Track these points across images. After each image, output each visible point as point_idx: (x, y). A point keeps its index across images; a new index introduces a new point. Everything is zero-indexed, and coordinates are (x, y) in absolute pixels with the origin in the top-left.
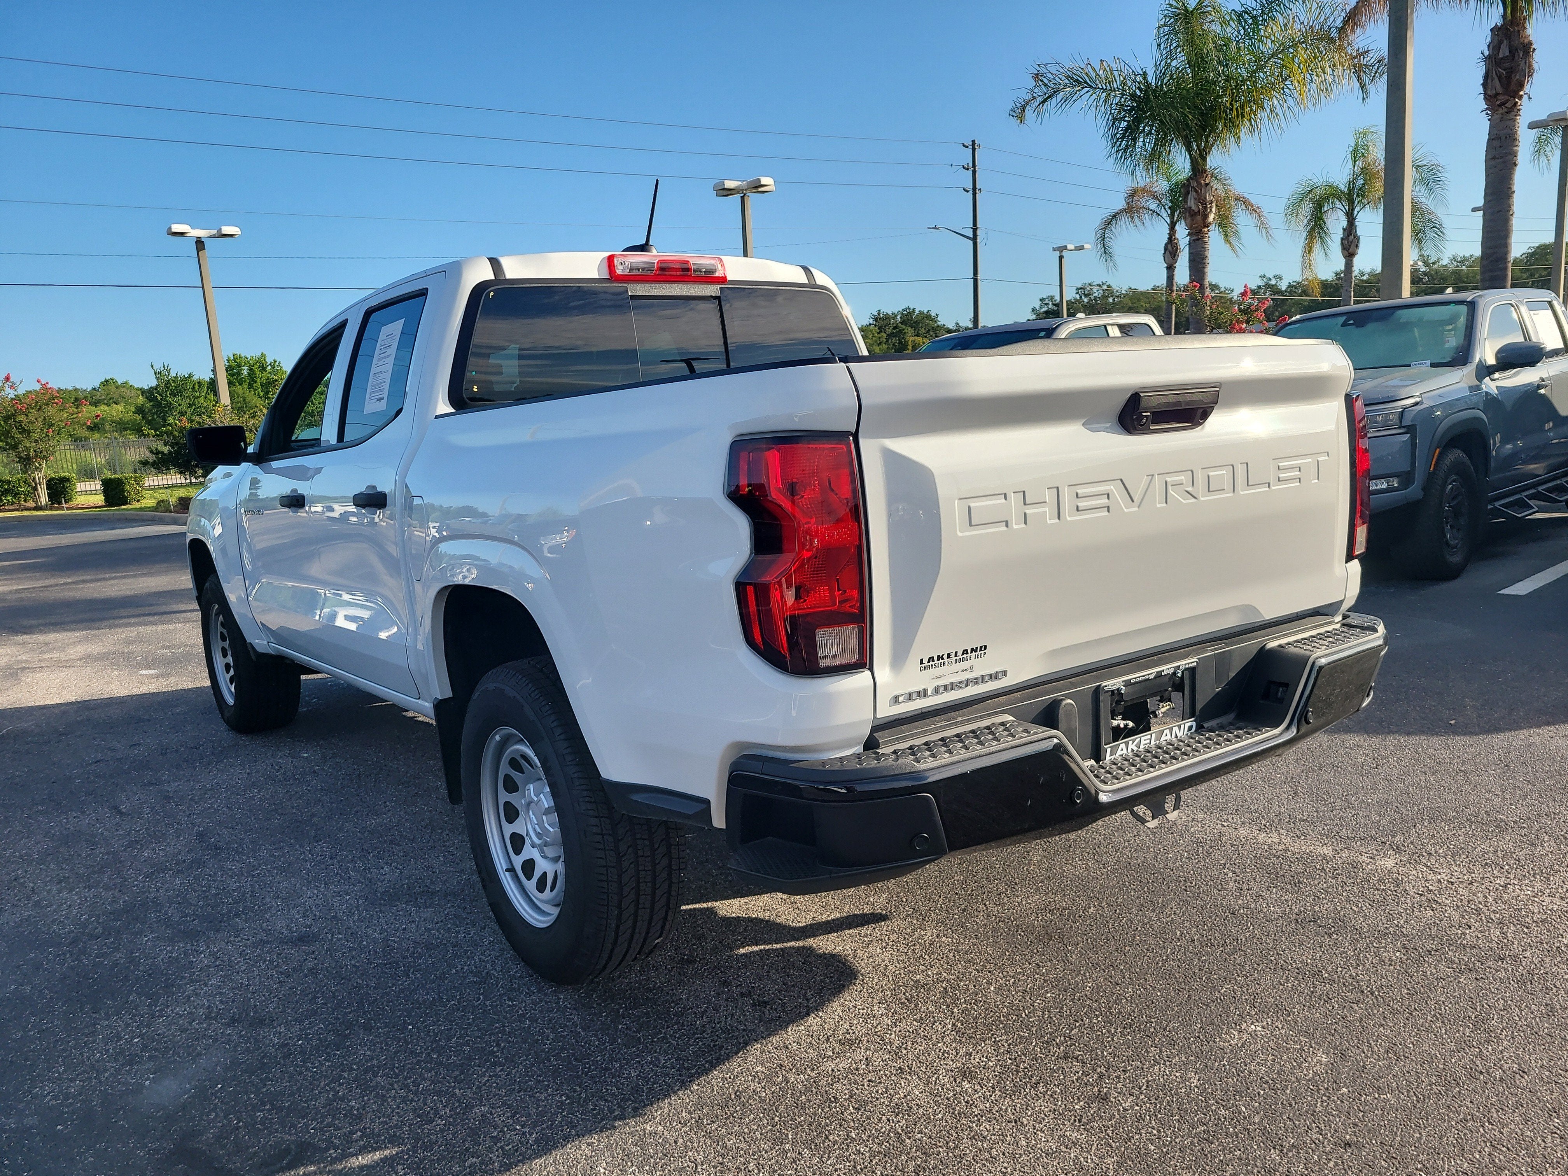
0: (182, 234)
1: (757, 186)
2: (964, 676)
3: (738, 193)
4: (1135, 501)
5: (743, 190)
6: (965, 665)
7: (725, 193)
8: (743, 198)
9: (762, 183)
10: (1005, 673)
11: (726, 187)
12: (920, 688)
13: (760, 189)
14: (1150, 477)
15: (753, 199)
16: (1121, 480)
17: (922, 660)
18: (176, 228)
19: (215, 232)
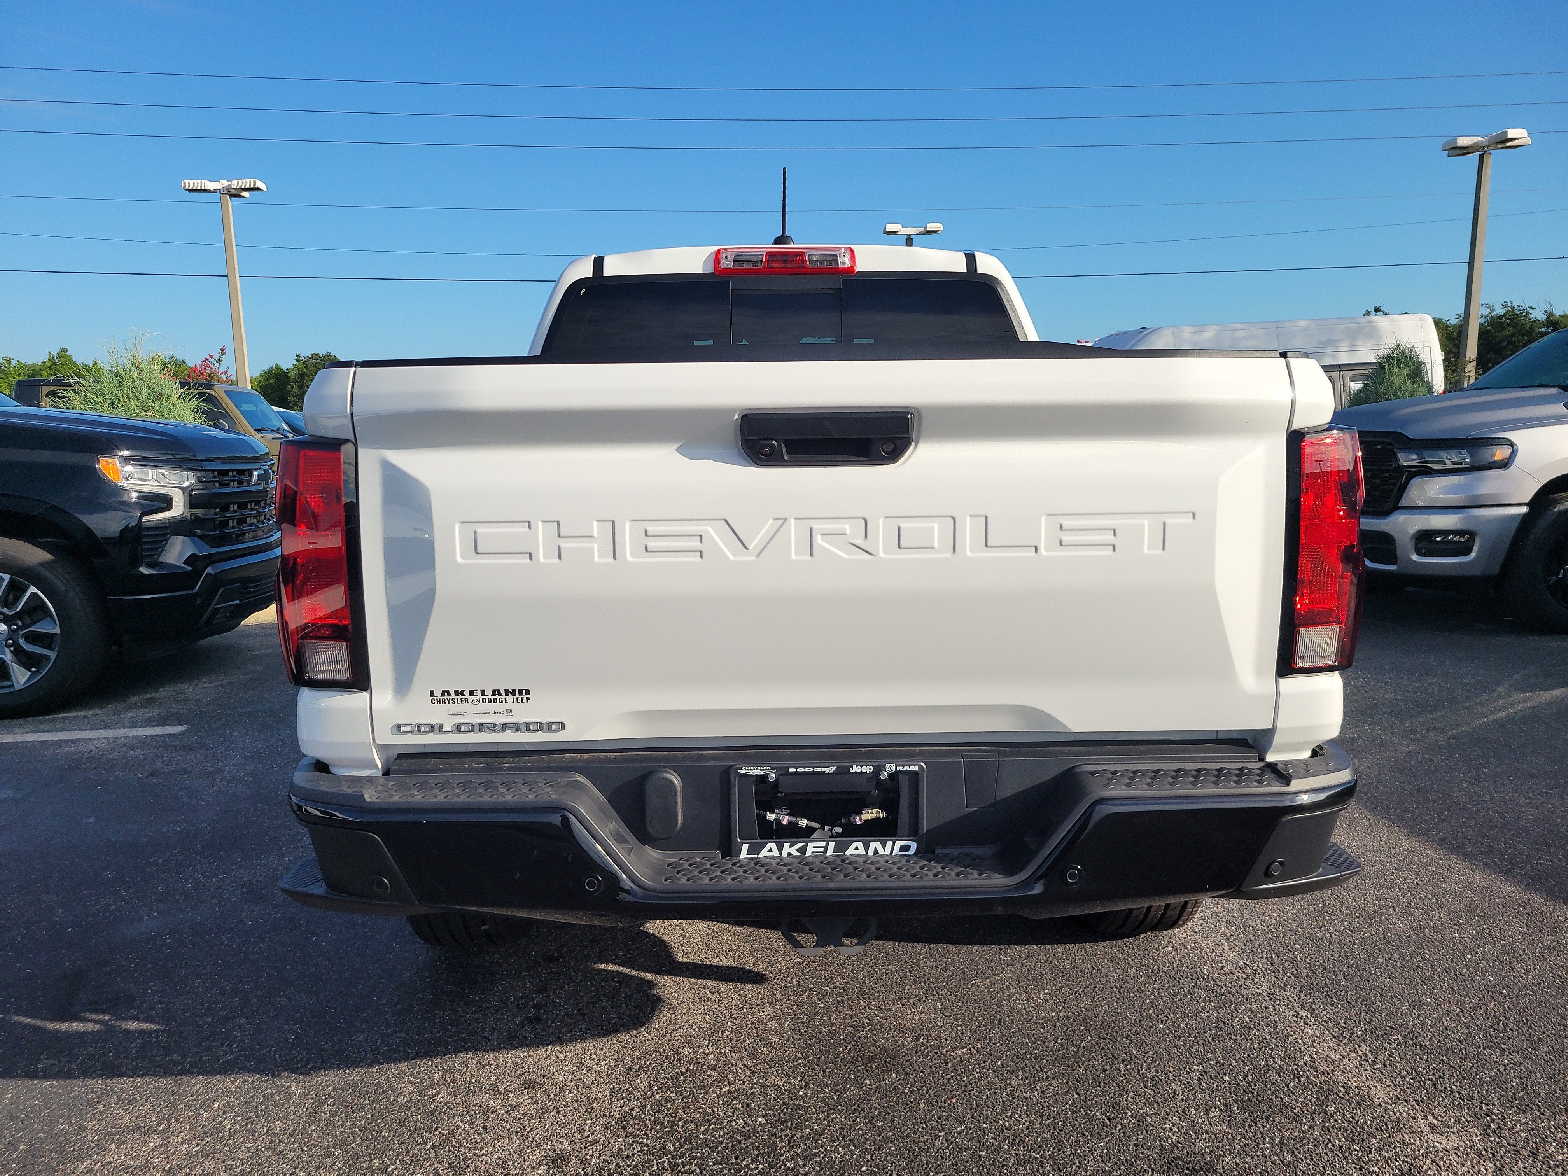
0: (894, 233)
1: (1503, 141)
2: (500, 720)
3: (1477, 150)
4: (751, 548)
5: (1483, 147)
6: (498, 707)
7: (1459, 152)
8: (1481, 157)
9: (1510, 136)
10: (562, 726)
11: (1458, 145)
12: (435, 721)
13: (1508, 144)
14: (782, 521)
15: (1495, 157)
16: (726, 521)
17: (432, 693)
18: (890, 227)
19: (922, 229)
